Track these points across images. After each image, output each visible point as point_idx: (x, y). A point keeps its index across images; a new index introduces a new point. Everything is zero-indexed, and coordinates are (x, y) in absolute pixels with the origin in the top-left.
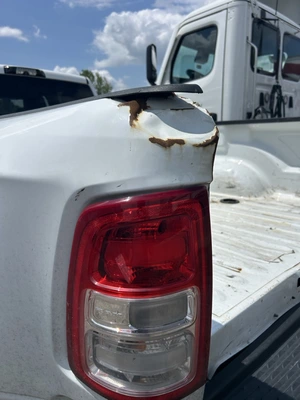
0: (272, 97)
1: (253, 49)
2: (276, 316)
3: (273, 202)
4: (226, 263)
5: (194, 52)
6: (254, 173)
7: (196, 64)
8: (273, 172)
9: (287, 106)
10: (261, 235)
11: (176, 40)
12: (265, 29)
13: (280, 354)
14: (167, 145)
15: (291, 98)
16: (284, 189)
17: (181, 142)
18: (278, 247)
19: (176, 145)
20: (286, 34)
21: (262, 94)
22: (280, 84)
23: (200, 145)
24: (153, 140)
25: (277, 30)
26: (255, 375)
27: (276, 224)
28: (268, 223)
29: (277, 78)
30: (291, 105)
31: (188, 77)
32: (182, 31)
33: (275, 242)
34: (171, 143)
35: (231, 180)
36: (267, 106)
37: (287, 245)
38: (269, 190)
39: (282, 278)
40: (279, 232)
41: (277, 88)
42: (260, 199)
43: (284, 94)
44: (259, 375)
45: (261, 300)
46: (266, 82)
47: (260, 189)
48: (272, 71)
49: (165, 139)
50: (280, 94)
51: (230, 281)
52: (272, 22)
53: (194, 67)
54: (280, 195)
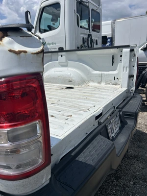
0: (88, 40)
1: (77, 16)
2: (86, 133)
3: (88, 87)
4: (65, 114)
5: (51, 17)
6: (80, 75)
7: (52, 23)
8: (88, 73)
9: (95, 44)
10: (81, 101)
11: (40, 9)
12: (83, 7)
13: (88, 149)
14: (18, 53)
15: (96, 40)
16: (93, 81)
17: (25, 52)
18: (88, 105)
19: (22, 53)
20: (92, 10)
21: (83, 38)
22: (91, 33)
23: (35, 53)
24: (10, 51)
25: (88, 7)
26: (77, 159)
27: (88, 96)
28: (85, 96)
29: (89, 31)
30: (97, 44)
31: (48, 29)
32: (43, 5)
33: (87, 103)
34: (20, 52)
35: (70, 78)
36: (86, 44)
37: (92, 104)
38: (87, 82)
39: (88, 118)
40: (89, 99)
41: (90, 35)
42: (83, 86)
43: (93, 38)
44: (78, 158)
45: (79, 127)
46: (86, 33)
47: (83, 82)
48: (87, 27)
49: (17, 50)
50: (91, 38)
51: (66, 121)
52: (86, 3)
53: (51, 24)
54: (91, 84)
